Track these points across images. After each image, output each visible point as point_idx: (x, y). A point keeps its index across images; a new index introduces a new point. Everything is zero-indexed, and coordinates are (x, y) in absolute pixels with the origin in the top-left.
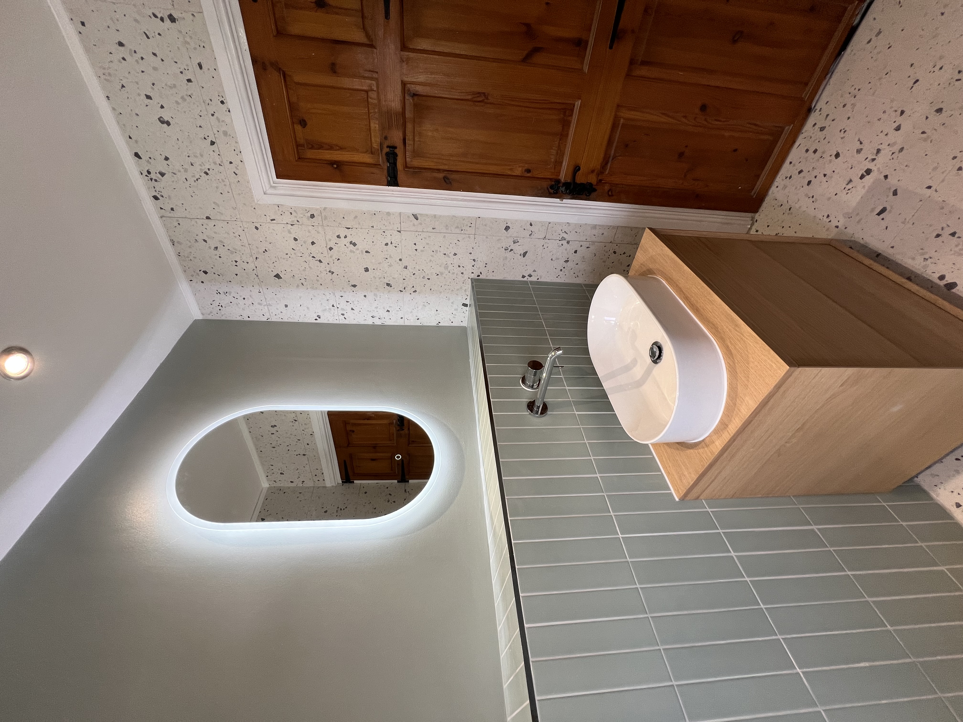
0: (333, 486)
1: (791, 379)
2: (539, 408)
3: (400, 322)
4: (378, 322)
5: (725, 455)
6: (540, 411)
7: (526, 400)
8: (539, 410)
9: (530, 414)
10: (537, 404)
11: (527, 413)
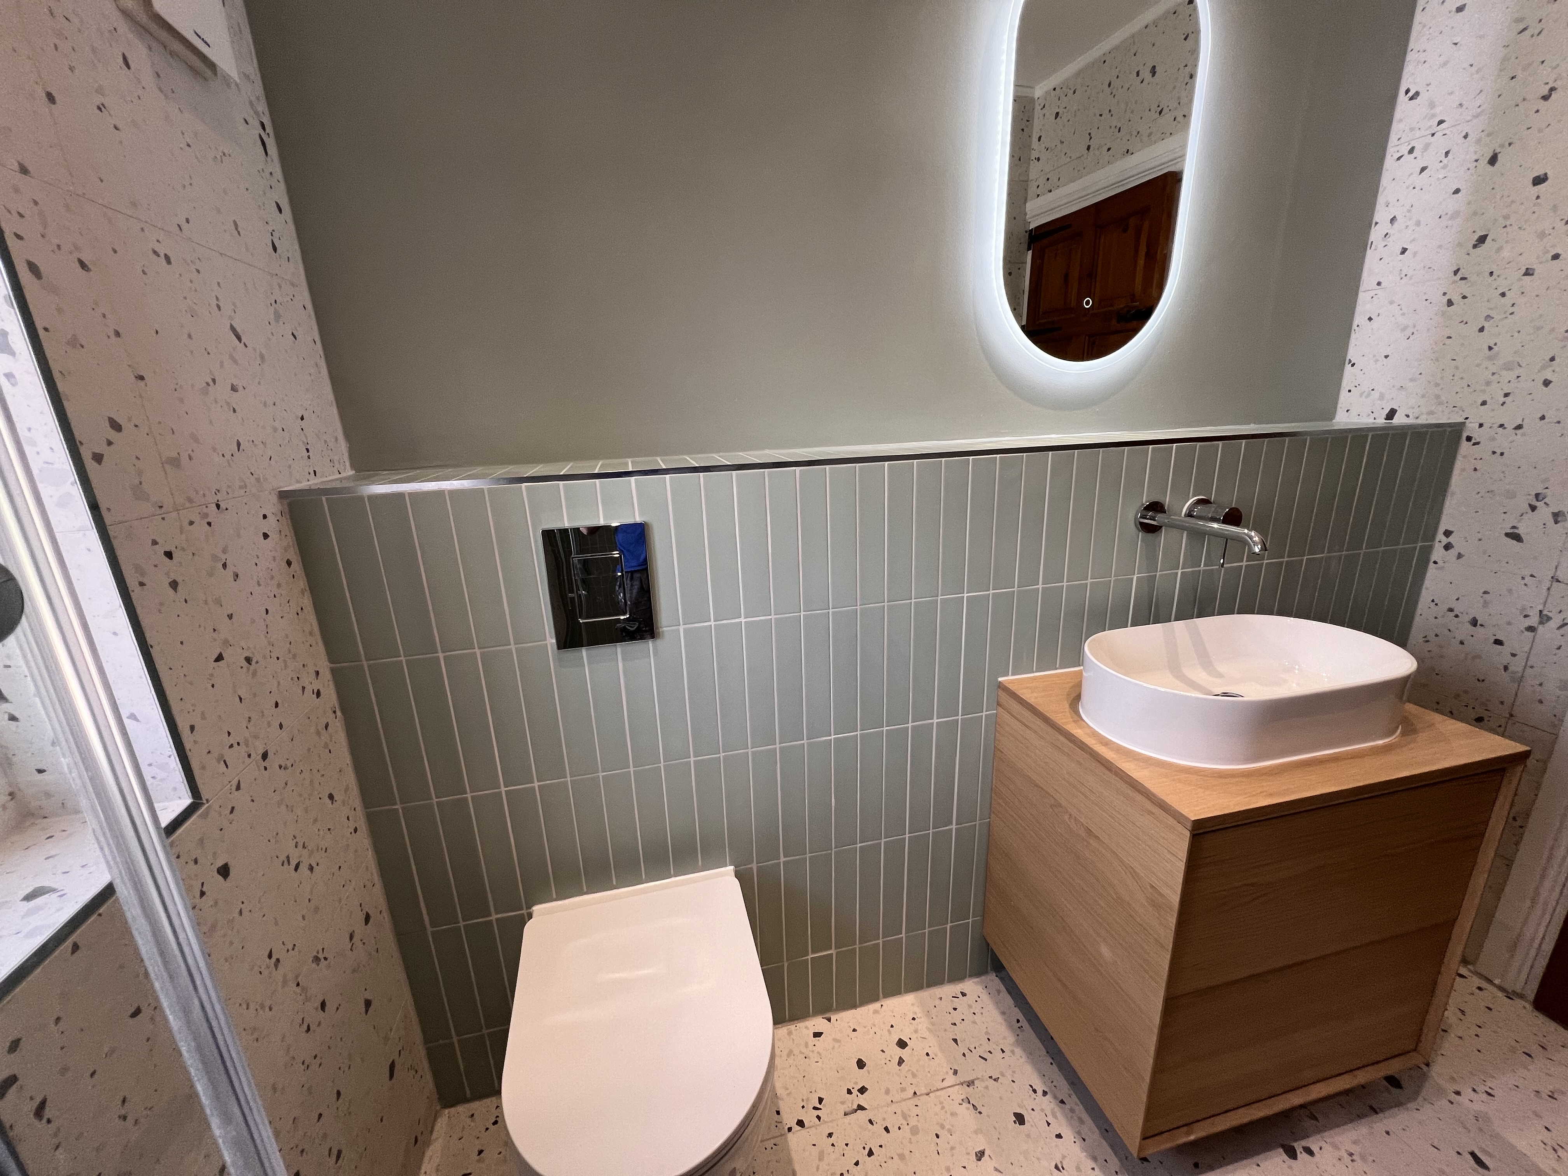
0: (1026, 214)
1: (1171, 821)
2: (1151, 519)
3: (1368, 280)
4: (1375, 235)
5: (1062, 738)
6: (1146, 521)
7: (1167, 501)
8: (1148, 519)
9: (1143, 505)
10: (1160, 517)
11: (1145, 501)
